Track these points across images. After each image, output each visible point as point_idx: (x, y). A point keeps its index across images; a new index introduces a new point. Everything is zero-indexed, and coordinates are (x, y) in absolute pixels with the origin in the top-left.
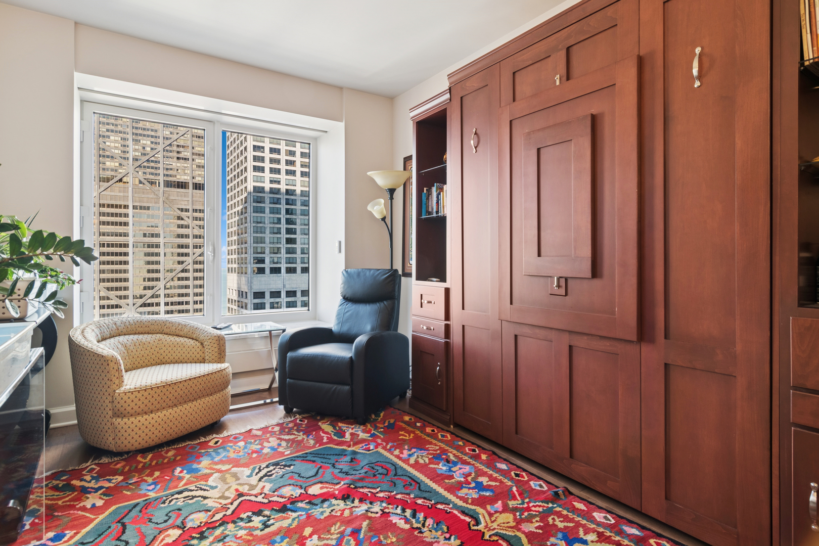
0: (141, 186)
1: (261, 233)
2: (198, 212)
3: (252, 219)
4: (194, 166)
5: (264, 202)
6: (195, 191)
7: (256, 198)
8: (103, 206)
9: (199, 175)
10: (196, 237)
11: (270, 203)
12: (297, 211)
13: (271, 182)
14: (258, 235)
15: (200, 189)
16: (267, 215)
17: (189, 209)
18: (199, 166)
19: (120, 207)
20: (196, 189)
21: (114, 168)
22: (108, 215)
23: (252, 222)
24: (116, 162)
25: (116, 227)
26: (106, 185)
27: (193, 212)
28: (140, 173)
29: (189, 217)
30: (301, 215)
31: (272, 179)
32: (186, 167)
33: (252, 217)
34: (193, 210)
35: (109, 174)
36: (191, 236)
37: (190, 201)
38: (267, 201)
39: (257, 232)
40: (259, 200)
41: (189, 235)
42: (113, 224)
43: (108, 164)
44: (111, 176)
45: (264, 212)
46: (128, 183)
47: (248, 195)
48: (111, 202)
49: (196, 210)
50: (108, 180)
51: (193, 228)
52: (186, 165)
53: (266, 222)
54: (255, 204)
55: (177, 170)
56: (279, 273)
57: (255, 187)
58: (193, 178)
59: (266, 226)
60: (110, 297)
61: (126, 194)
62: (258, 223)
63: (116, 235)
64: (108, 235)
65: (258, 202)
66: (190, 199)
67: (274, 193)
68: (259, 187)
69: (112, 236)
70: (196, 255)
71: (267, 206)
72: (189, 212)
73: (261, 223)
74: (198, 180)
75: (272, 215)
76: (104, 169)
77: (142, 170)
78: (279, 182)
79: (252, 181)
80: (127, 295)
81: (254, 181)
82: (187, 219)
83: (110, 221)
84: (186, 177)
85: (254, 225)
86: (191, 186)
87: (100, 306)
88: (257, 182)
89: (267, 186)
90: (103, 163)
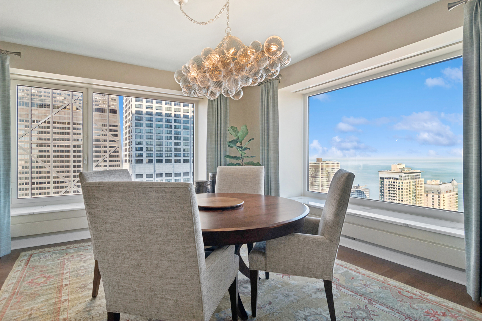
0: (78, 111)
1: (140, 138)
2: (112, 126)
3: (135, 130)
4: (110, 99)
5: (142, 120)
6: (110, 114)
7: (137, 117)
8: (55, 123)
9: (113, 105)
10: (110, 141)
11: (146, 121)
12: (163, 125)
13: (147, 108)
14: (139, 140)
15: (113, 113)
16: (144, 128)
17: (106, 125)
18: (113, 99)
19: (65, 123)
20: (111, 113)
21: (61, 100)
22: (58, 128)
23: (135, 132)
24: (63, 97)
25: (63, 135)
26: (57, 110)
27: (109, 126)
28: (77, 103)
29: (106, 130)
30: (166, 128)
31: (147, 106)
32: (105, 100)
33: (135, 129)
34: (109, 125)
35: (58, 104)
36: (108, 141)
37: (107, 120)
38: (144, 119)
39: (138, 138)
40: (139, 119)
41: (106, 140)
42: (61, 133)
43: (58, 98)
44: (60, 105)
45: (142, 126)
46: (70, 109)
47: (132, 116)
48: (59, 121)
49: (111, 125)
50: (58, 108)
51: (109, 136)
52: (104, 99)
53: (144, 132)
54: (137, 121)
55: (100, 101)
56: (151, 163)
57: (136, 111)
58: (109, 106)
59: (143, 134)
60: (59, 177)
61: (69, 116)
62: (138, 132)
63: (63, 140)
64: (58, 140)
65: (138, 120)
66: (107, 119)
67: (148, 115)
68: (139, 111)
69: (60, 140)
70: (111, 152)
71: (144, 122)
72: (106, 126)
73: (140, 132)
74: (112, 107)
75: (147, 128)
76: (55, 101)
77: (78, 102)
78: (151, 108)
79: (135, 107)
80: (69, 175)
81: (136, 107)
82: (105, 130)
83: (59, 132)
84: (104, 106)
85: (136, 134)
86: (107, 111)
87: (53, 182)
88: (138, 108)
89: (144, 110)
90: (55, 98)
